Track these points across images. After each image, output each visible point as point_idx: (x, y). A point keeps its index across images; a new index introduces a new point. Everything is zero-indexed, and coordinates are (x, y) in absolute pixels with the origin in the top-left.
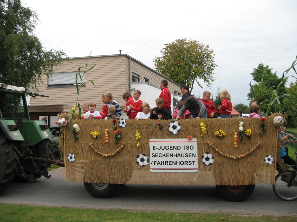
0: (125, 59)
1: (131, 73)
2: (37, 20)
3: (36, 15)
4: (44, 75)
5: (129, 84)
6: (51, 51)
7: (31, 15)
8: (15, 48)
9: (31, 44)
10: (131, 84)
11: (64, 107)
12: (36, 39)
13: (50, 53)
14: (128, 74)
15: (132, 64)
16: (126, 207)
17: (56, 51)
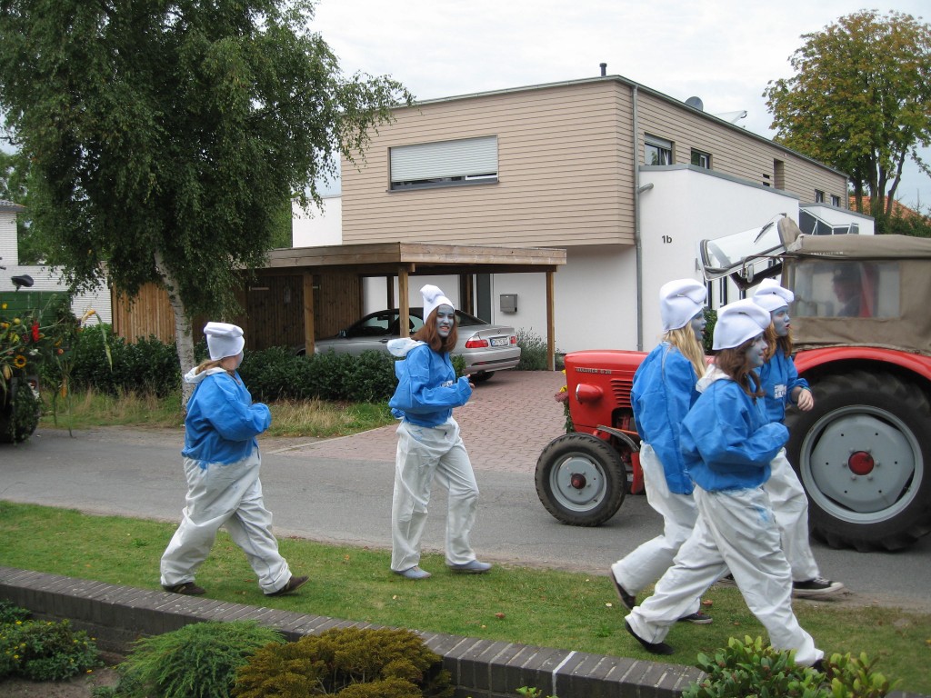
0: (613, 92)
1: (642, 137)
5: (633, 171)
6: (357, 79)
8: (233, 78)
9: (294, 63)
10: (640, 170)
11: (403, 248)
13: (354, 87)
14: (629, 139)
15: (643, 106)
17: (373, 80)
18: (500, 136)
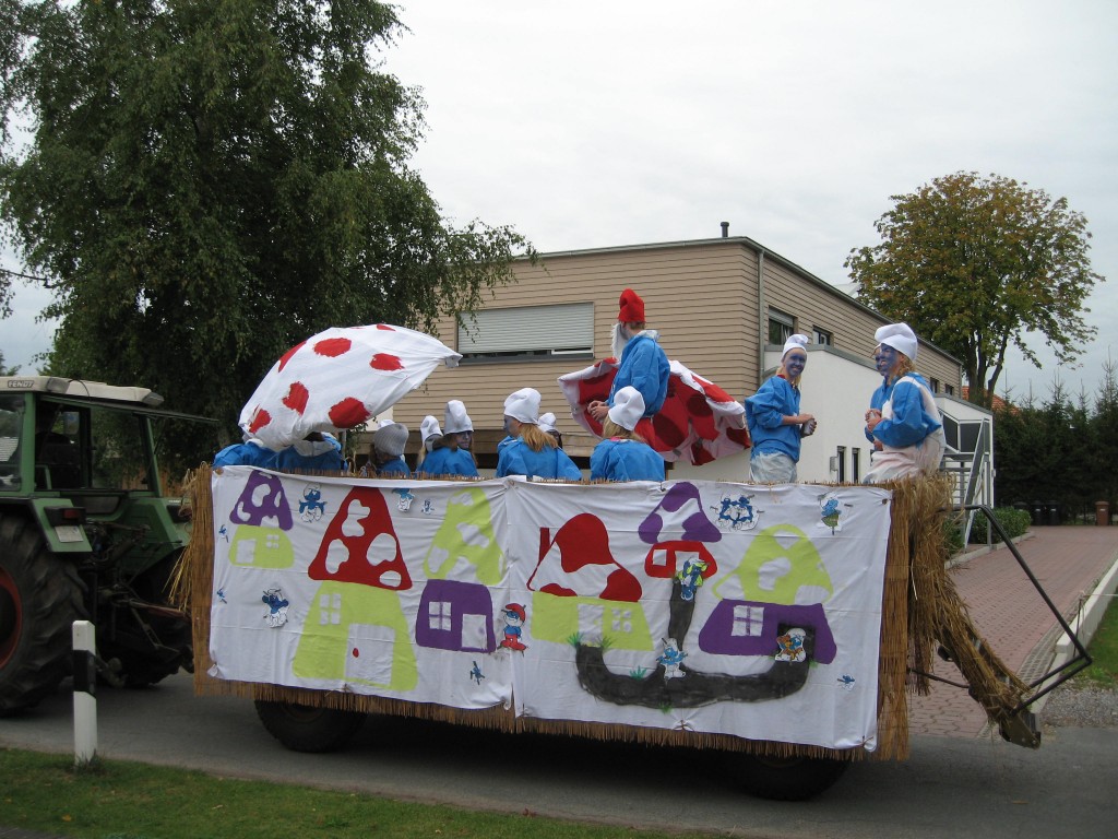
0: (743, 256)
1: (766, 311)
2: (418, 122)
3: (418, 101)
4: (447, 318)
5: (758, 351)
6: (472, 228)
7: (398, 101)
8: (346, 220)
9: (402, 205)
10: (765, 350)
12: (418, 187)
13: (470, 237)
14: (754, 313)
15: (769, 274)
16: (756, 830)
17: (491, 231)
18: (597, 303)
